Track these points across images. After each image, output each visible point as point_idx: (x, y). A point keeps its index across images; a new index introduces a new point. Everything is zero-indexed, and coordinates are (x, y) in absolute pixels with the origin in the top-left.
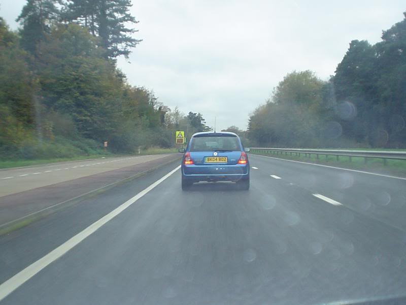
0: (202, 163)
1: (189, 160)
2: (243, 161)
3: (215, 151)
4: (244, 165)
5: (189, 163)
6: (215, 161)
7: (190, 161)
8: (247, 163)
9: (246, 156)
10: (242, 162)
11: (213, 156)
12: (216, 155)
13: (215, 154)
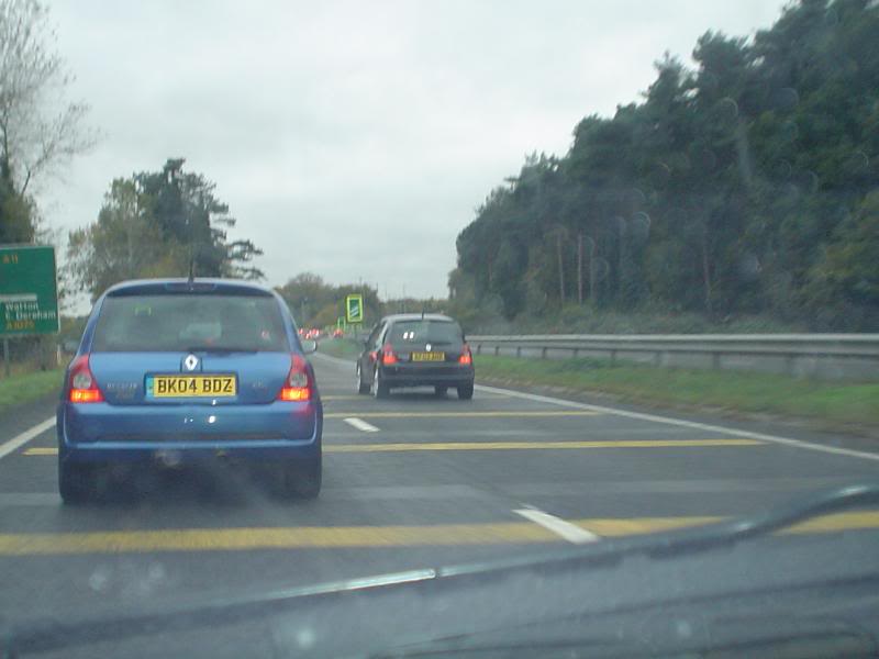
0: (139, 398)
1: (89, 384)
2: (297, 388)
3: (192, 351)
4: (303, 407)
5: (87, 396)
6: (189, 393)
7: (91, 389)
8: (310, 398)
9: (308, 370)
10: (294, 395)
11: (183, 372)
12: (191, 367)
13: (191, 362)
